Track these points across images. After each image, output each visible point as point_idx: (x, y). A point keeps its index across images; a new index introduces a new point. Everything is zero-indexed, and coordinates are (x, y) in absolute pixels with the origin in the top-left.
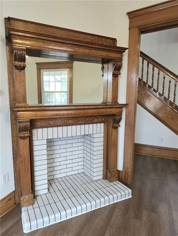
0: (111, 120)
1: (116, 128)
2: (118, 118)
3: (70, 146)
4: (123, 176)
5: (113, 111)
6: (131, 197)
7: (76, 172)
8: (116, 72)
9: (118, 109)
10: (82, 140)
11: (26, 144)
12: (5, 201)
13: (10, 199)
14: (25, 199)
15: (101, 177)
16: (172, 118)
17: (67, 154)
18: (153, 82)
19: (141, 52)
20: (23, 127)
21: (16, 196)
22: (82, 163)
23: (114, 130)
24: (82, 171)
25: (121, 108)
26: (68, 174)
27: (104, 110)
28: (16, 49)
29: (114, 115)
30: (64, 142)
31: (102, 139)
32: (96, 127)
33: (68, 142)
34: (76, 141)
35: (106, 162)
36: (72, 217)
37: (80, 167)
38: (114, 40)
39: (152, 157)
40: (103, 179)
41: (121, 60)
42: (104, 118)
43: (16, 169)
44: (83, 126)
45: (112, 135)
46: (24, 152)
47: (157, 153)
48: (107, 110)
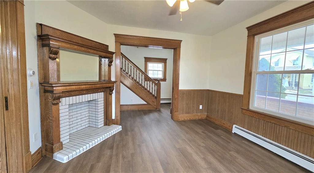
0: (108, 90)
1: (111, 94)
2: (112, 88)
3: (80, 109)
4: (115, 121)
5: (110, 85)
6: (121, 129)
7: (84, 127)
8: (110, 64)
9: (112, 84)
10: (88, 104)
11: (57, 108)
12: (36, 154)
13: (39, 153)
14: (56, 147)
15: (103, 125)
16: (136, 88)
17: (77, 115)
18: (125, 68)
19: (121, 53)
20: (57, 97)
21: (42, 150)
22: (88, 120)
23: (110, 96)
24: (88, 125)
25: (114, 83)
26: (78, 129)
27: (105, 84)
28: (52, 47)
29: (110, 87)
30: (75, 107)
31: (103, 102)
32: (99, 94)
33: (78, 107)
34: (84, 105)
35: (106, 115)
36: (93, 146)
37: (86, 123)
38: (107, 46)
39: (128, 111)
40: (104, 126)
41: (112, 58)
42: (104, 89)
43: (43, 129)
44: (92, 95)
45: (109, 98)
46: (56, 114)
47: (130, 108)
48: (107, 84)
